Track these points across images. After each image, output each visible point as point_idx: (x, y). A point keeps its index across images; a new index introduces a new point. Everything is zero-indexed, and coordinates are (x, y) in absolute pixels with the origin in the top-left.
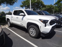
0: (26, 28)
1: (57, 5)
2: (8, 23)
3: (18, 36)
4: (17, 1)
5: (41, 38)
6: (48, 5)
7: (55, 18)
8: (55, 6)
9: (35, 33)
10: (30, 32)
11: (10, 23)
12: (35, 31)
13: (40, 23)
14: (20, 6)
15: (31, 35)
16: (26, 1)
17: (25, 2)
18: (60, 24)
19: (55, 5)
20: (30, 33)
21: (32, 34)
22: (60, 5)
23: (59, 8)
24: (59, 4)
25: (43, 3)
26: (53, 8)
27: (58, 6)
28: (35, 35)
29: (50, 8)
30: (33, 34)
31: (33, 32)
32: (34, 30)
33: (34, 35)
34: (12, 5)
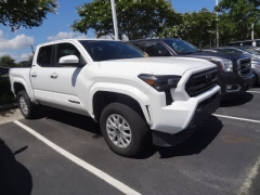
0: (93, 117)
1: (227, 11)
2: (22, 100)
3: (58, 153)
4: (54, 6)
5: (157, 154)
6: (190, 13)
7: (214, 65)
8: (221, 13)
9: (130, 135)
10: (109, 132)
11: (28, 100)
12: (128, 128)
13: (146, 92)
14: (74, 26)
15: (116, 143)
16: (97, 4)
17: (90, 8)
18: (240, 88)
19: (219, 11)
20: (111, 135)
21: (116, 139)
22: (242, 8)
23: (237, 20)
24: (237, 6)
25: (166, 7)
26: (214, 23)
27: (234, 13)
28: (128, 142)
29: (202, 23)
30: (120, 139)
31: (119, 131)
32: (124, 121)
33: (125, 145)
34: (38, 25)
